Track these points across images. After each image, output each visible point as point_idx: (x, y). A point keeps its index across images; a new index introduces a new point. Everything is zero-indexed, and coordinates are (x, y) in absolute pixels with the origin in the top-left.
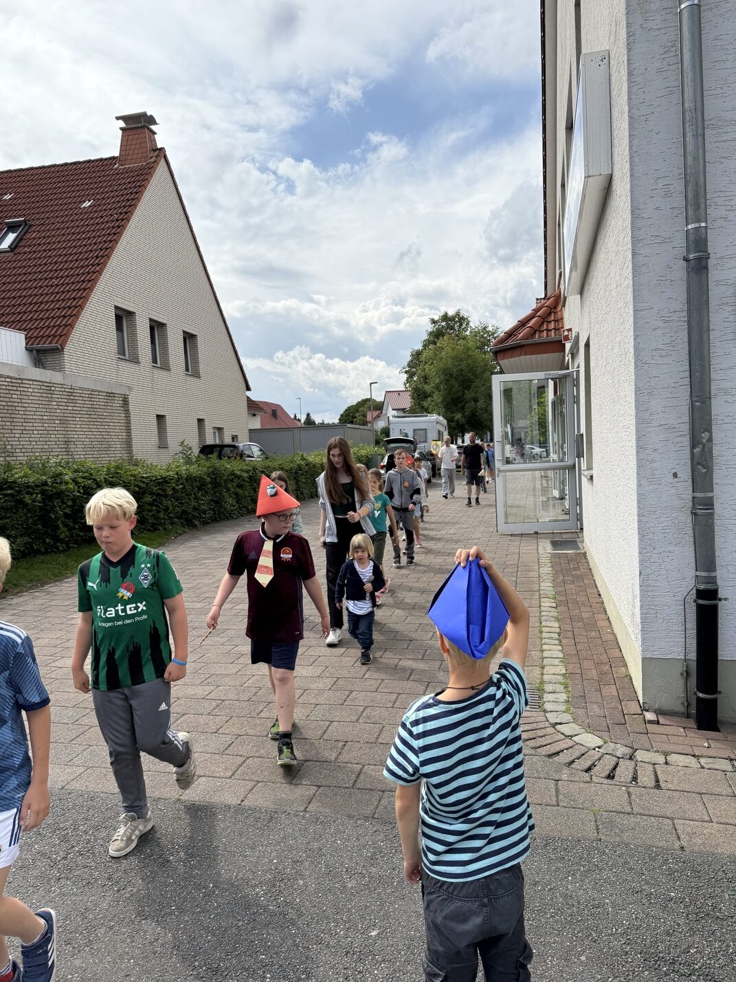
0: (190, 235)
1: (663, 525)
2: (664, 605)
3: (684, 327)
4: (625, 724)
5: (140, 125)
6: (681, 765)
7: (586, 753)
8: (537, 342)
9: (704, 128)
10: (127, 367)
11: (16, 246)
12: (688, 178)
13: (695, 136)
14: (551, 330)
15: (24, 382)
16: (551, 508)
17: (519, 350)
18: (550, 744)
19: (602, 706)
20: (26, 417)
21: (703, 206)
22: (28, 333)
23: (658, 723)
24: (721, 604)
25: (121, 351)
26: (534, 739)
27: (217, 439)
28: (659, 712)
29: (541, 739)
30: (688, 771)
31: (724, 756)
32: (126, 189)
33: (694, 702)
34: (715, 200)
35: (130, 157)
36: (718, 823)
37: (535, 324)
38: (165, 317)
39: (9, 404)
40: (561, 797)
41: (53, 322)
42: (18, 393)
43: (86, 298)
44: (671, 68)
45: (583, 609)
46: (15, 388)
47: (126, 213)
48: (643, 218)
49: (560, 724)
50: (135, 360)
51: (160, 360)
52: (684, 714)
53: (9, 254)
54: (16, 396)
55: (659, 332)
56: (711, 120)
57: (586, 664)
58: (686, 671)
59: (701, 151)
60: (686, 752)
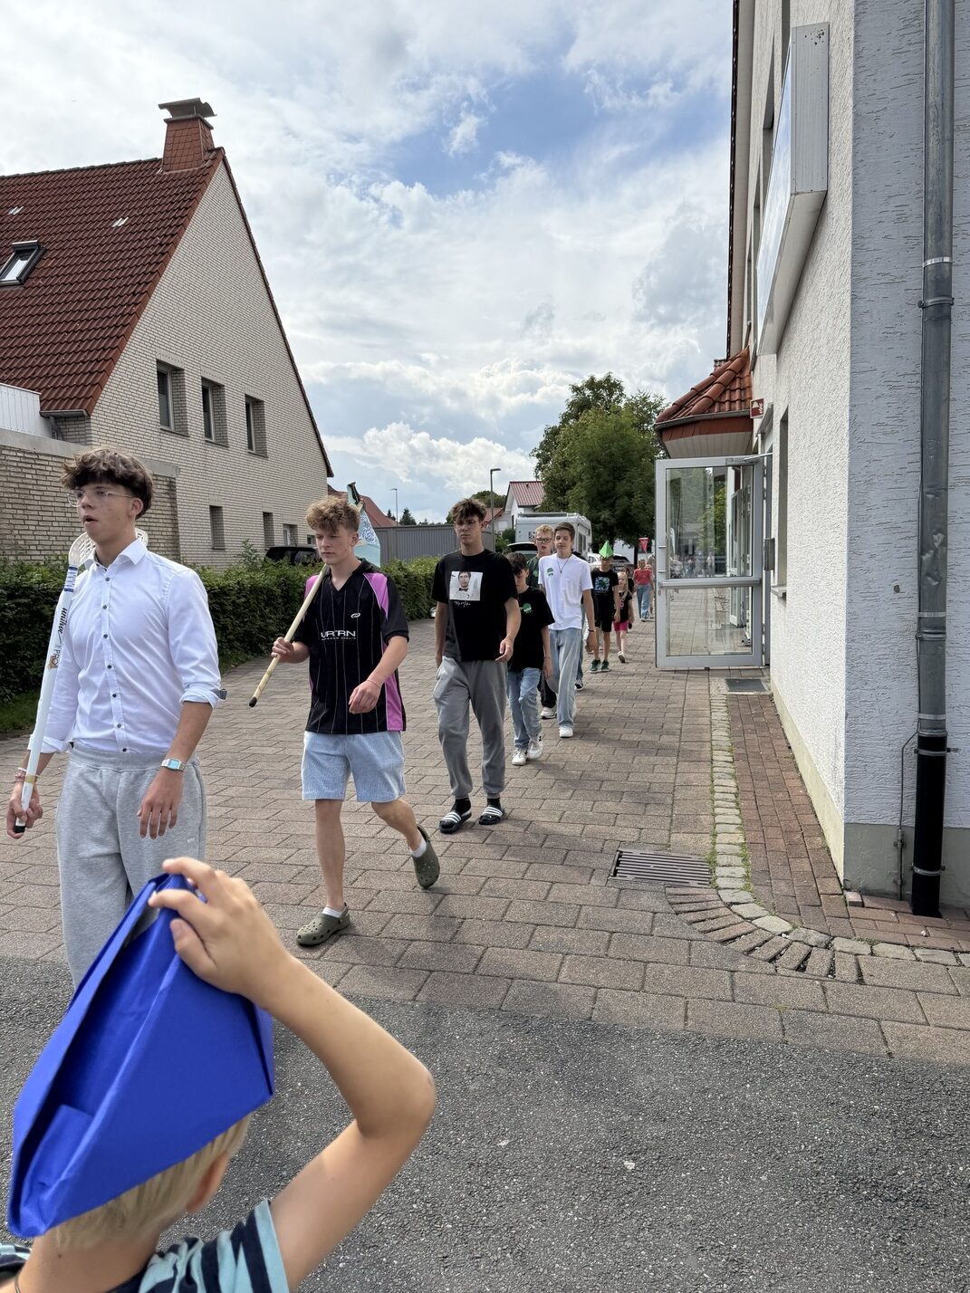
0: (256, 268)
1: (879, 653)
2: (876, 757)
3: (915, 396)
4: (821, 905)
5: (191, 116)
6: (891, 956)
7: (770, 939)
8: (716, 417)
9: (952, 130)
10: (171, 441)
11: (27, 278)
12: (930, 198)
13: (941, 141)
14: (735, 402)
15: (40, 457)
16: (728, 637)
17: (691, 429)
18: (724, 927)
19: (790, 884)
20: (43, 503)
21: (947, 235)
22: (43, 394)
23: (862, 905)
24: (949, 755)
25: (165, 420)
26: (703, 921)
27: (289, 539)
28: (864, 892)
29: (712, 922)
30: (901, 964)
31: (945, 947)
32: (172, 203)
33: (910, 881)
34: (963, 227)
35: (178, 160)
36: (936, 1026)
37: (715, 392)
38: (222, 376)
39: (21, 486)
40: (737, 991)
41: (76, 380)
42: (34, 472)
43: (120, 349)
44: (912, 48)
45: (768, 765)
46: (29, 466)
47: (173, 235)
48: (867, 250)
49: (737, 904)
50: (182, 433)
51: (215, 433)
52: (896, 895)
53: (18, 288)
54: (30, 476)
55: (883, 401)
56: (962, 119)
57: (771, 832)
58: (901, 841)
59: (947, 162)
60: (898, 941)
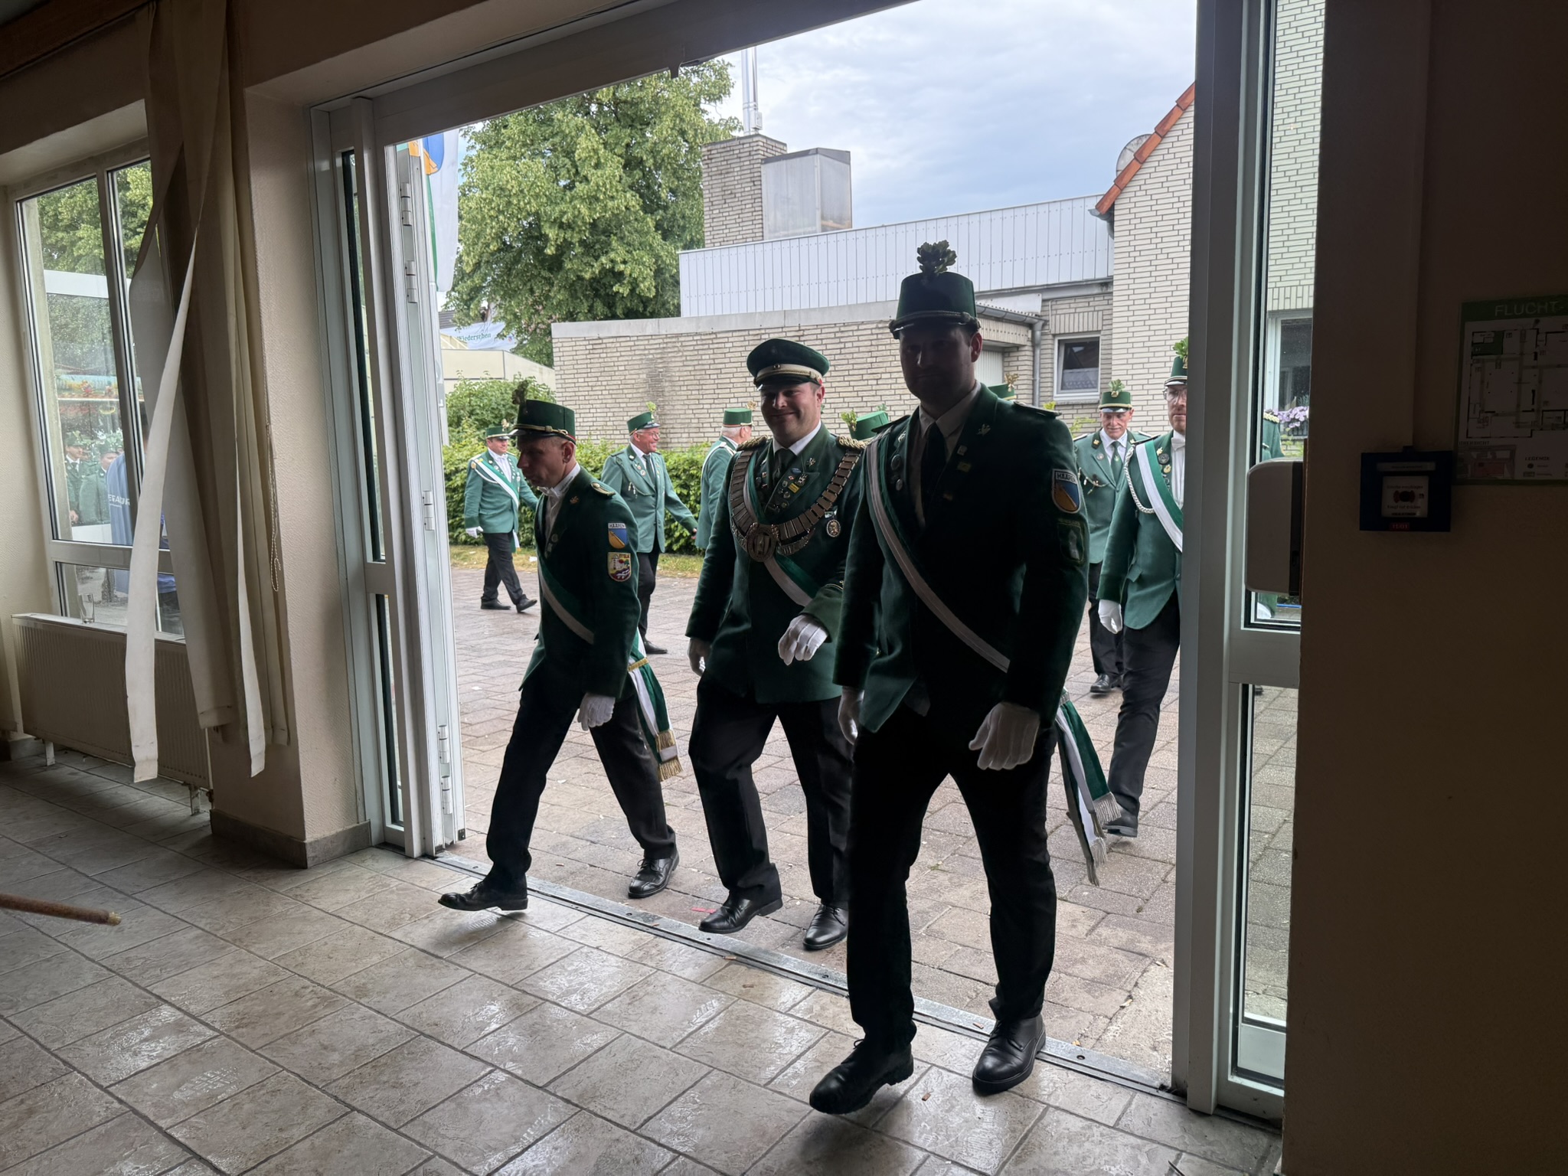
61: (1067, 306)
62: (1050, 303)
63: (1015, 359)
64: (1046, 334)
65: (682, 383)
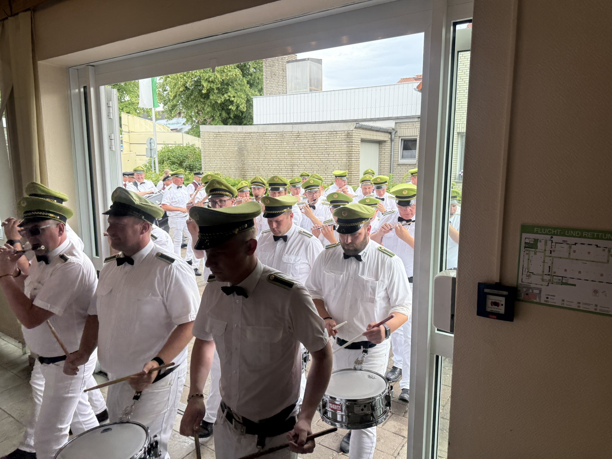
61: (405, 126)
62: (398, 124)
63: (384, 146)
64: (396, 136)
65: (251, 152)
